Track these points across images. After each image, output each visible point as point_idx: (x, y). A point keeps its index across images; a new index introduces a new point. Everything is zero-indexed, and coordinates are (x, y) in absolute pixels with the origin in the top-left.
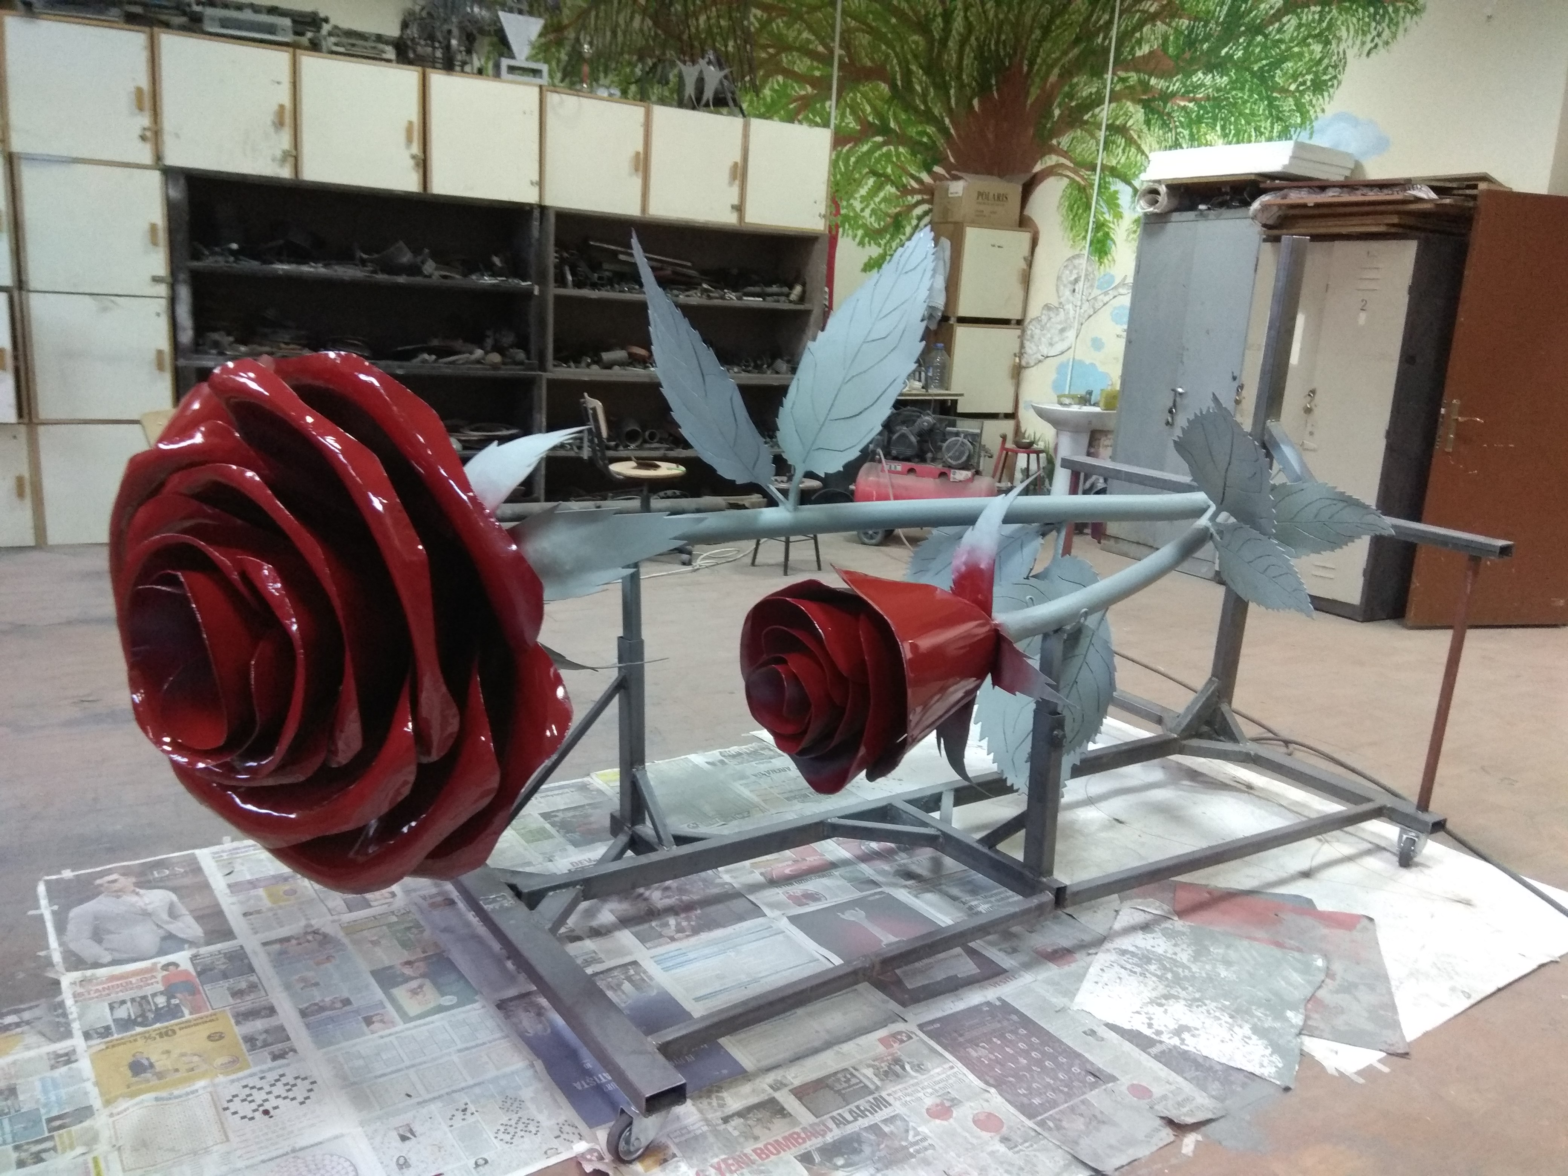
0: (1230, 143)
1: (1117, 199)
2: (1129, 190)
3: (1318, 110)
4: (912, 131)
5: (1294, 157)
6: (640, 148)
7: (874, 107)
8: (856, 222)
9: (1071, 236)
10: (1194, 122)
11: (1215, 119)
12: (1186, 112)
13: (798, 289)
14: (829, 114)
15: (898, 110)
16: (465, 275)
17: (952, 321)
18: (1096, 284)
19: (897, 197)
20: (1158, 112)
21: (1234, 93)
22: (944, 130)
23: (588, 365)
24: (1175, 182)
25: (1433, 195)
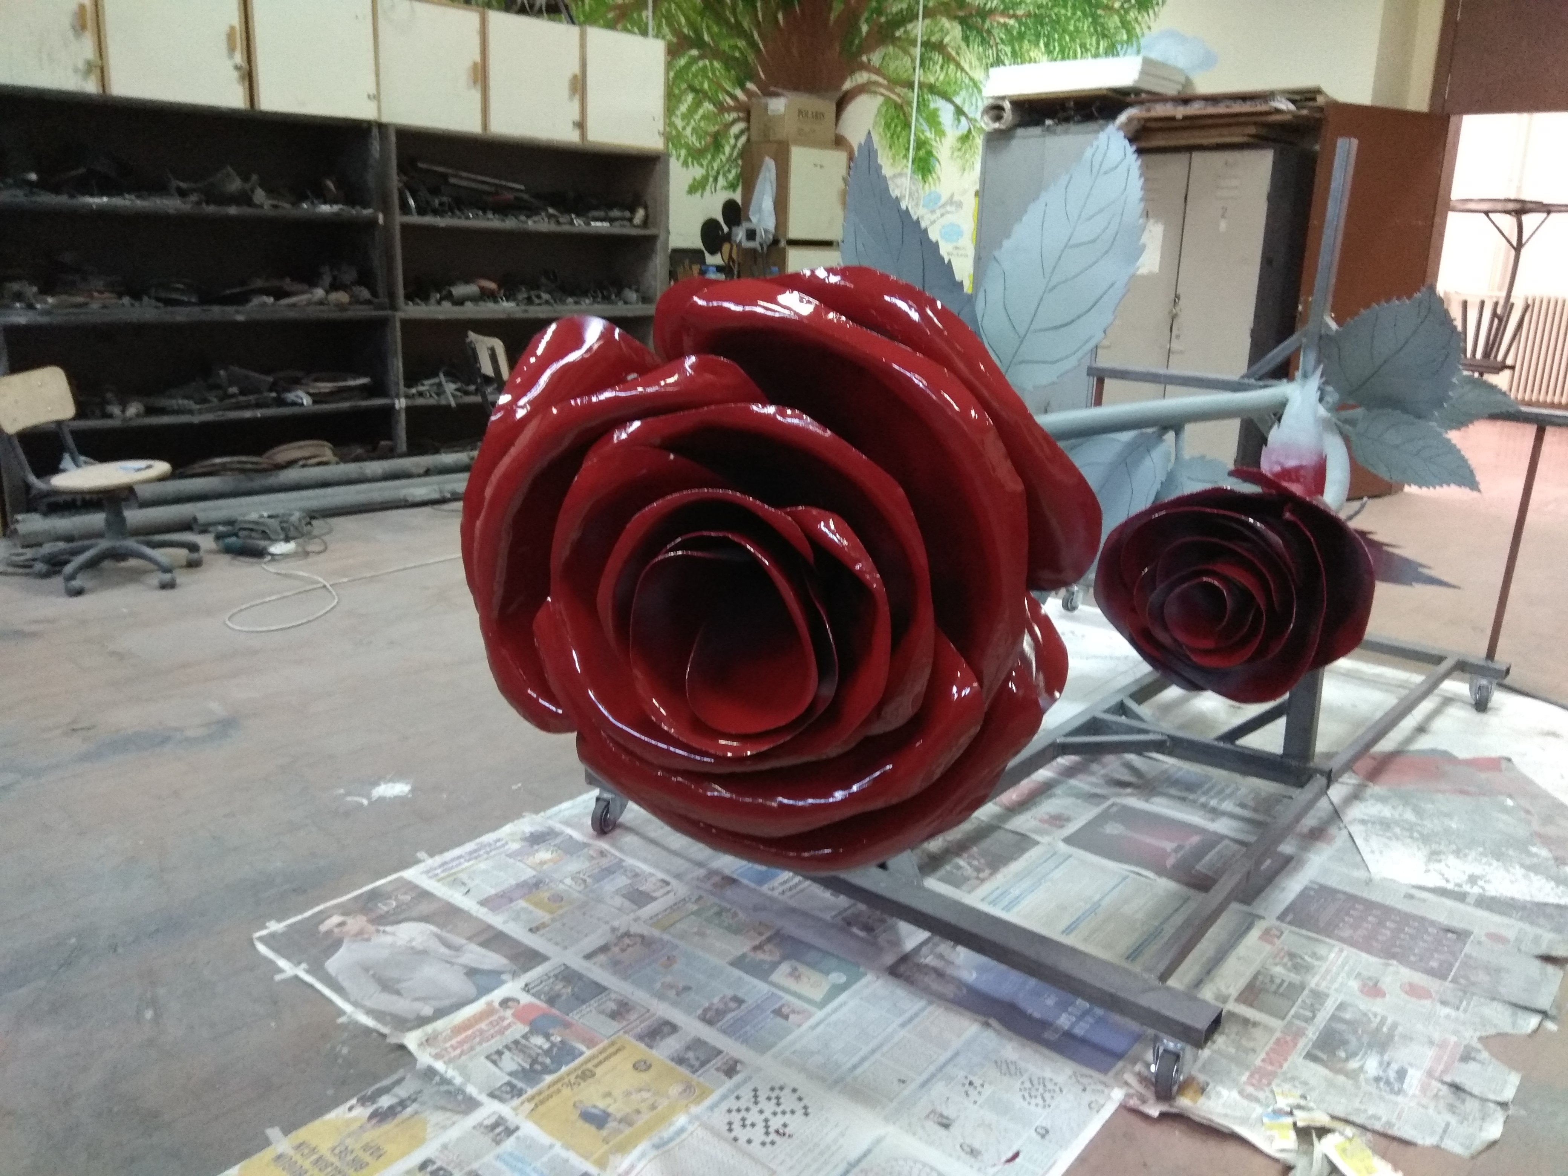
0: (1055, 60)
1: (938, 116)
2: (951, 108)
3: (1143, 26)
4: (725, 45)
5: (1143, 73)
6: (478, 58)
7: (687, 19)
8: (679, 141)
9: (890, 154)
10: (1015, 39)
11: (1038, 36)
12: (1006, 29)
13: (640, 213)
14: (647, 25)
15: (710, 22)
16: (295, 204)
17: (783, 244)
18: (922, 203)
19: (715, 115)
20: (977, 29)
21: (1056, 10)
22: (753, 44)
23: (439, 303)
24: (1022, 98)
25: (1292, 107)
